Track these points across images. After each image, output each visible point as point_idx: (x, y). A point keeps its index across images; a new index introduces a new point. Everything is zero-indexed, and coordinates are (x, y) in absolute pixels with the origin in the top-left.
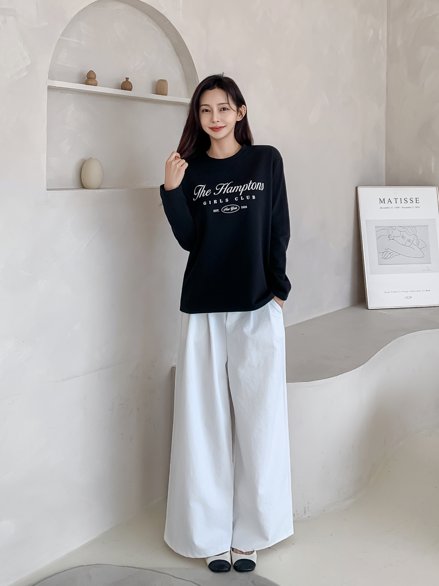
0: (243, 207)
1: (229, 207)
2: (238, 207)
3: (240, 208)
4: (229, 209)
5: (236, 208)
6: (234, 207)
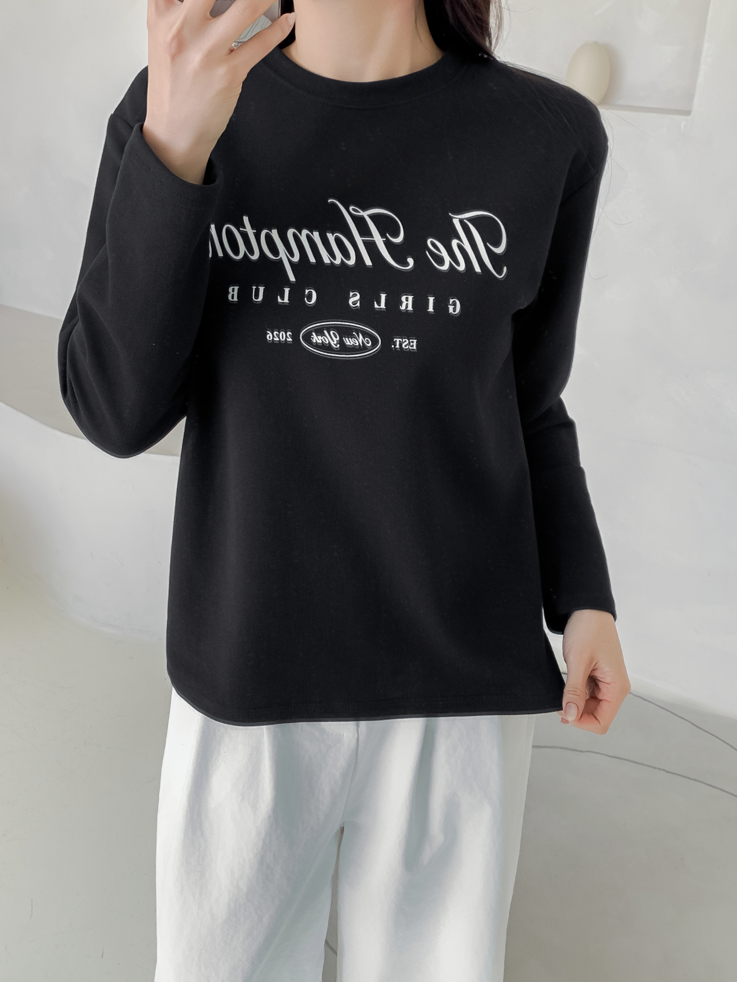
0: (284, 336)
1: (344, 332)
2: (307, 337)
3: (295, 337)
4: (349, 342)
5: (316, 339)
6: (325, 332)
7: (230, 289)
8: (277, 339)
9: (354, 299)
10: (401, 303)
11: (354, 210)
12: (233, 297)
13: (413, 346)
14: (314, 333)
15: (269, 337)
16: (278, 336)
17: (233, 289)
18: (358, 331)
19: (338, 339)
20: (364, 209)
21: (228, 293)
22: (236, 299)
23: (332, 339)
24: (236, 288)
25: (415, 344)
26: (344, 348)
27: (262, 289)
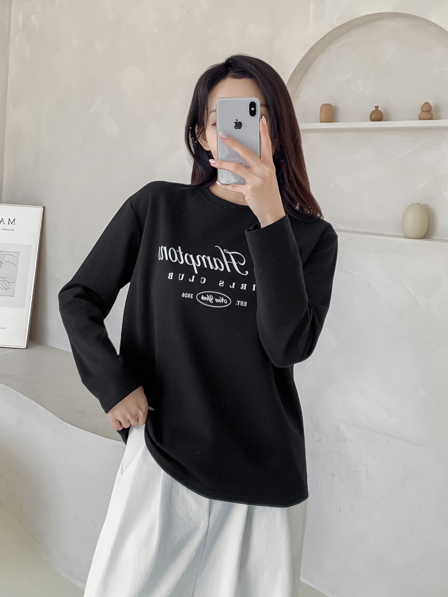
0: (190, 296)
1: (216, 296)
2: (200, 297)
3: (194, 296)
4: (217, 301)
5: (203, 298)
6: (208, 295)
7: (170, 274)
8: (186, 297)
9: (221, 283)
10: (241, 287)
11: (225, 251)
12: (170, 277)
13: (245, 305)
14: (202, 296)
15: (183, 295)
16: (187, 295)
17: (171, 274)
18: (222, 296)
19: (213, 299)
20: (230, 251)
21: (168, 275)
22: (171, 278)
23: (210, 299)
24: (172, 274)
25: (246, 304)
26: (215, 303)
27: (183, 275)
